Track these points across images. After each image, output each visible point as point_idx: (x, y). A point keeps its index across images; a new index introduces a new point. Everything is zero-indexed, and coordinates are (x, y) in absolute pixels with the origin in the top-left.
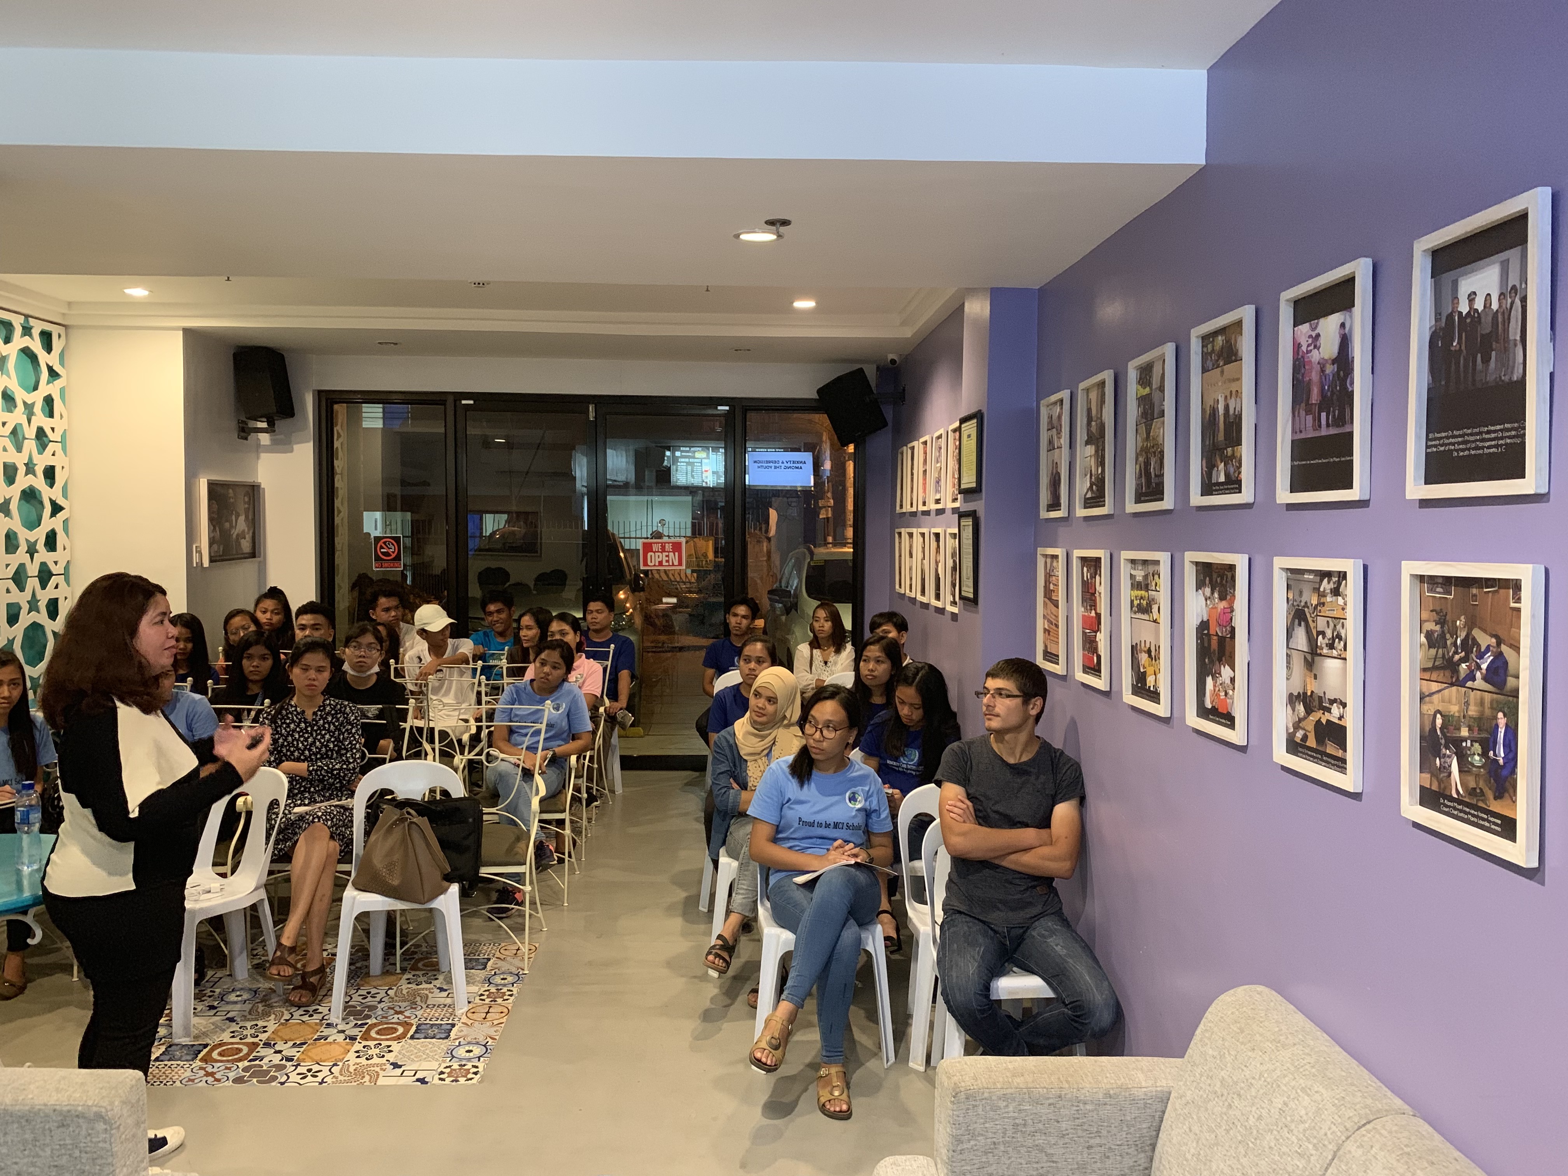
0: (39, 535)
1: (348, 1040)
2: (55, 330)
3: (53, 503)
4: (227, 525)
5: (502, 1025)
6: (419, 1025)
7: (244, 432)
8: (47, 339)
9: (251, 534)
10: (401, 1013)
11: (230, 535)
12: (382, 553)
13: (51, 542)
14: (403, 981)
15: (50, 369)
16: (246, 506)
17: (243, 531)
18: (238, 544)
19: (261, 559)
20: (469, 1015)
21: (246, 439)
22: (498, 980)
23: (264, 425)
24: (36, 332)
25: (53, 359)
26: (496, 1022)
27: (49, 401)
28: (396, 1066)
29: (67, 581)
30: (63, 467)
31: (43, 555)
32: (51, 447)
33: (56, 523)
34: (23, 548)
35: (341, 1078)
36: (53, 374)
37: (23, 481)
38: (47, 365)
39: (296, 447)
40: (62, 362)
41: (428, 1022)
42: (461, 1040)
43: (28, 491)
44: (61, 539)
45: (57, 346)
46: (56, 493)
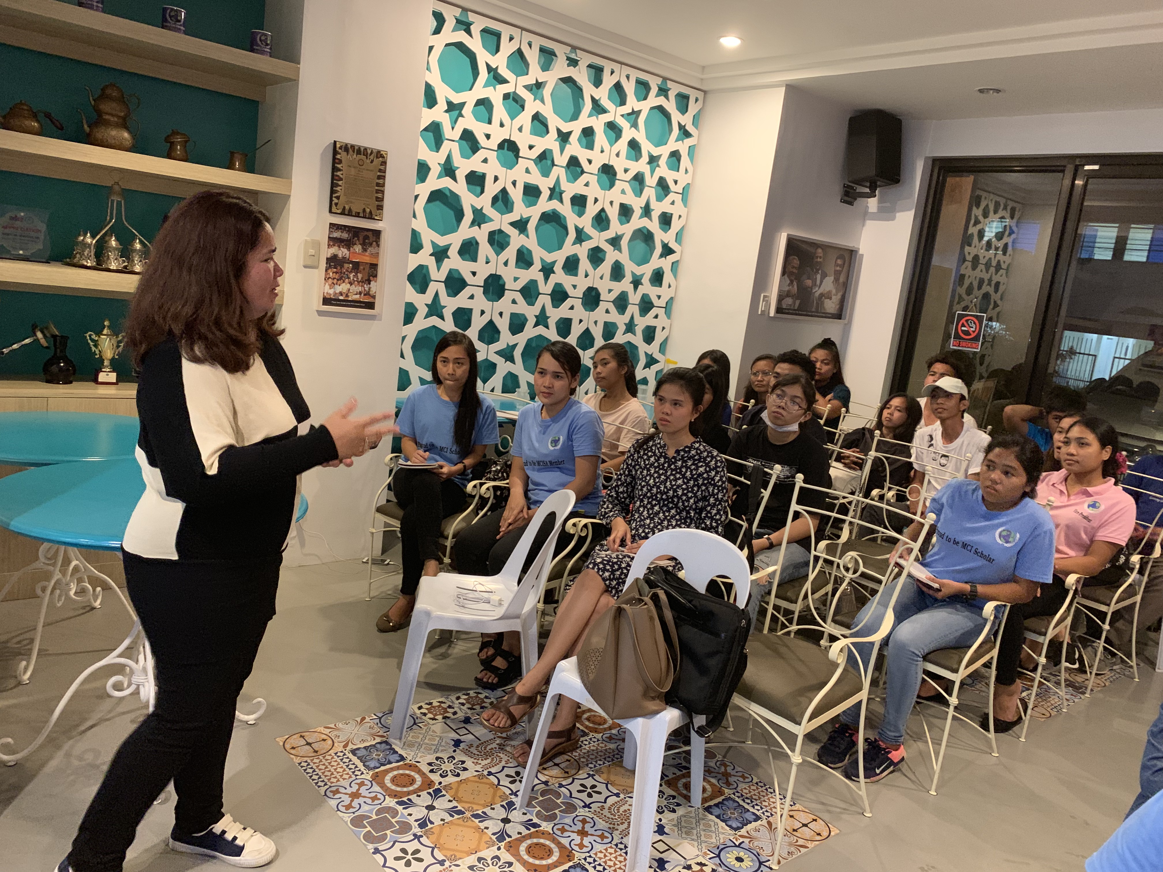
0: (647, 271)
1: (494, 838)
2: (693, 95)
3: (665, 246)
4: (809, 282)
7: (850, 197)
8: (683, 101)
9: (839, 296)
11: (811, 293)
12: (962, 331)
13: (657, 278)
15: (682, 128)
16: (838, 268)
17: (830, 292)
18: (821, 304)
19: (846, 321)
23: (868, 191)
24: (672, 94)
25: (687, 120)
29: (668, 314)
30: (680, 216)
31: (647, 288)
32: (671, 197)
33: (666, 264)
34: (628, 278)
36: (685, 133)
37: (637, 222)
38: (680, 124)
39: (896, 215)
40: (696, 123)
41: (591, 867)
43: (644, 231)
44: (668, 277)
45: (693, 108)
46: (669, 237)
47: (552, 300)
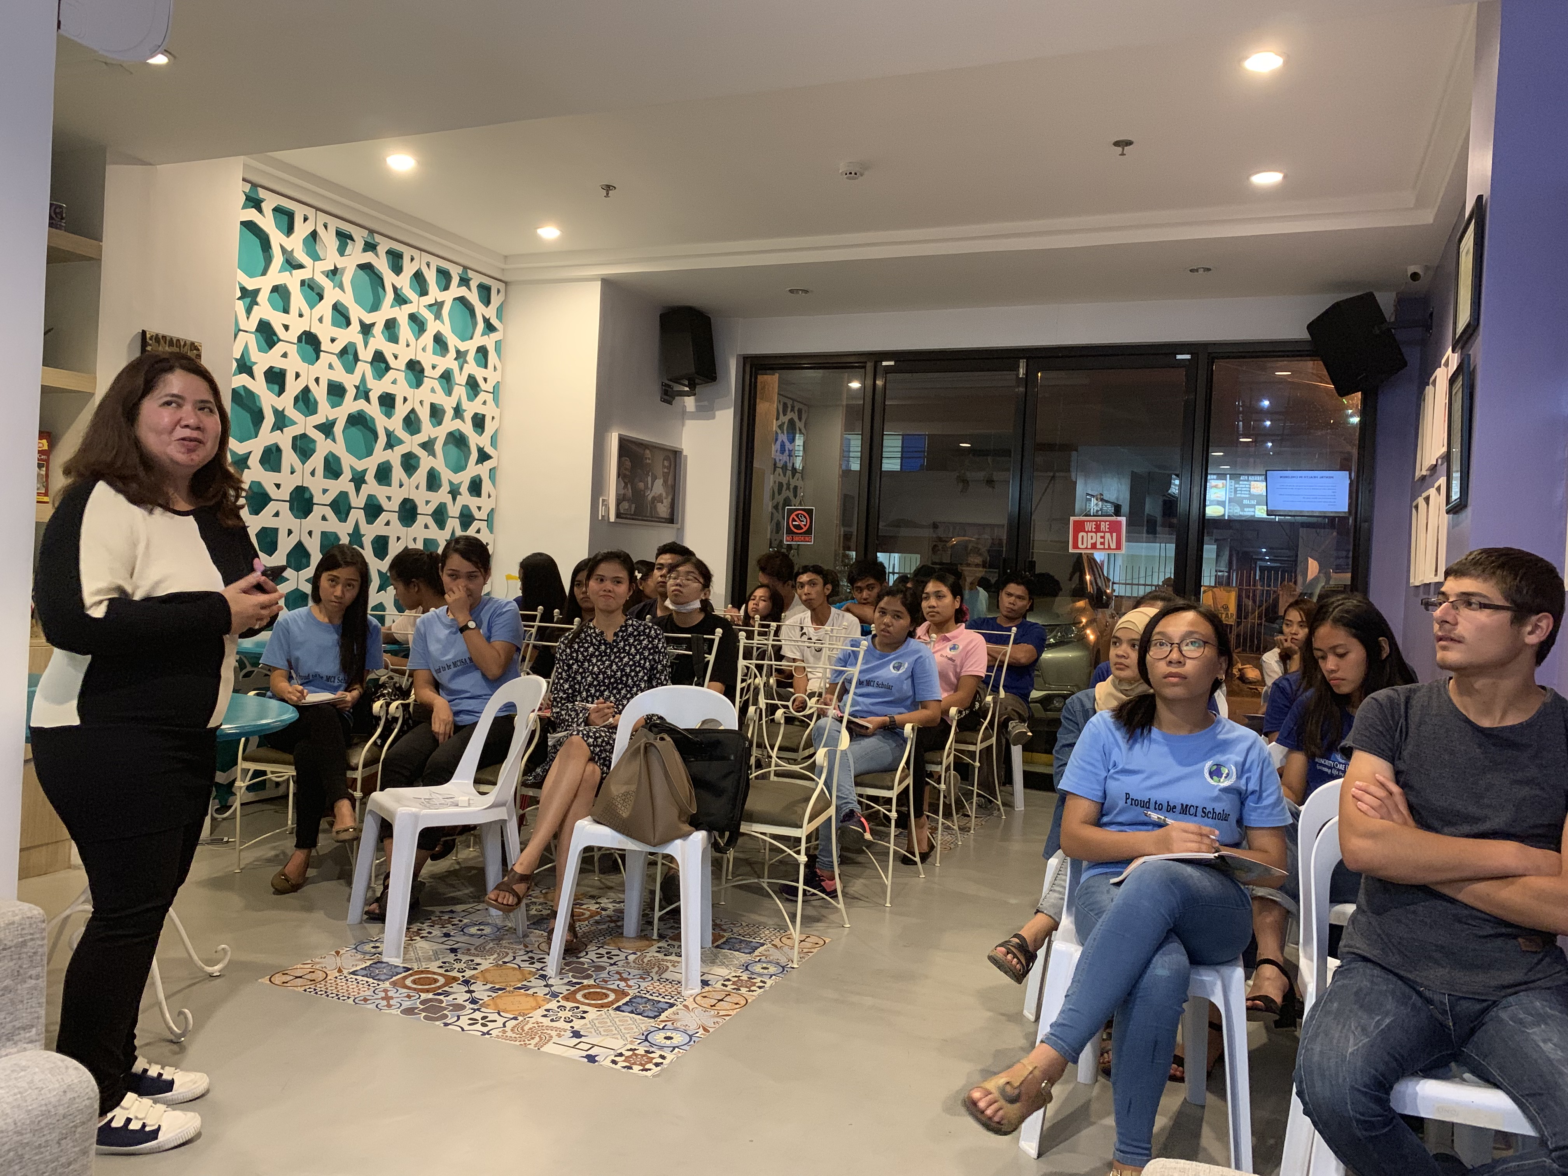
0: (464, 479)
1: (548, 996)
2: (495, 286)
3: (481, 450)
4: (641, 485)
5: (727, 1018)
6: (636, 997)
7: (668, 396)
8: (485, 292)
9: (669, 499)
10: (625, 980)
11: (644, 497)
12: (794, 526)
13: (476, 487)
14: (655, 948)
15: (487, 321)
16: (666, 470)
17: (661, 495)
18: (654, 508)
19: (679, 526)
20: (698, 998)
21: (670, 403)
22: (758, 968)
23: (687, 389)
24: (474, 284)
25: (490, 312)
26: (722, 1013)
27: (482, 351)
28: (576, 1034)
29: (490, 527)
30: (493, 418)
31: (465, 498)
32: (482, 396)
33: (483, 470)
34: (445, 488)
35: (509, 1034)
36: (490, 328)
37: (450, 424)
38: (484, 317)
39: (718, 413)
40: (499, 316)
41: (647, 996)
42: (669, 1023)
43: (457, 434)
44: (486, 486)
45: (496, 300)
46: (484, 441)
47: (367, 515)
